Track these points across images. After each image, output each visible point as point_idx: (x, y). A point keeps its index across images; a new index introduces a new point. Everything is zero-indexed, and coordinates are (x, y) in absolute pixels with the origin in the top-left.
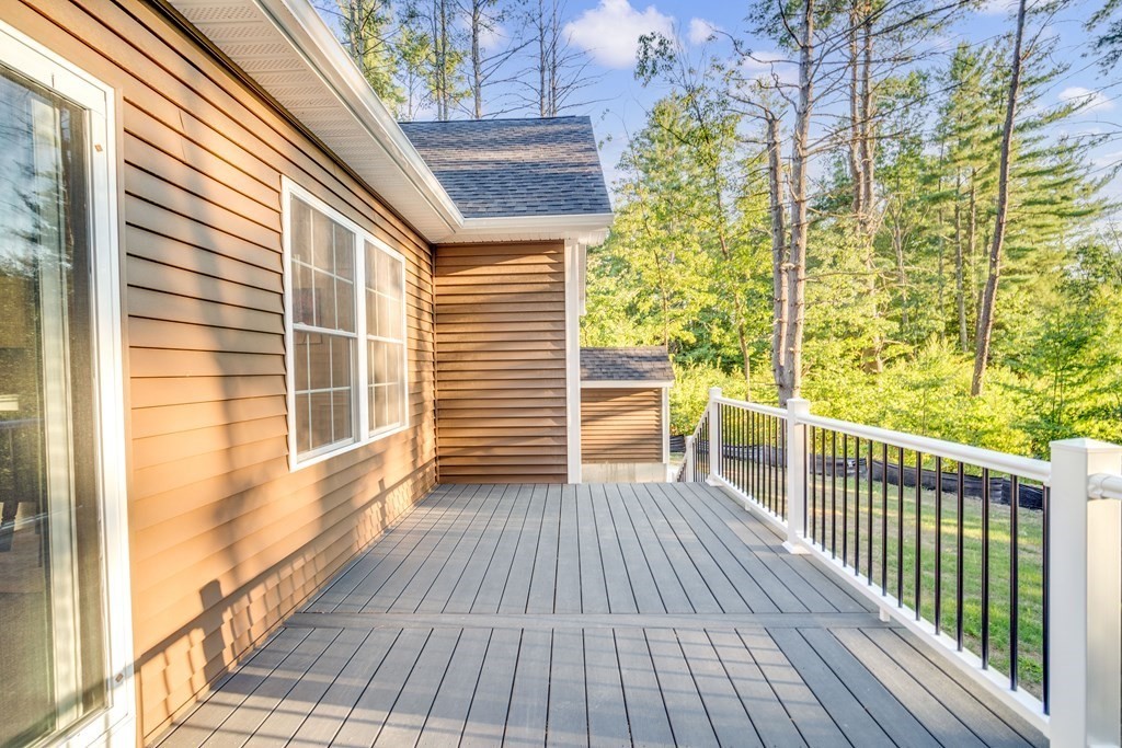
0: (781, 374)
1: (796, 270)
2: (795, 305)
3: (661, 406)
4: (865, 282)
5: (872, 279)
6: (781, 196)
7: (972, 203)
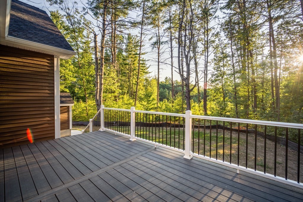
0: (98, 102)
1: (102, 75)
2: (101, 84)
3: (69, 111)
4: (115, 80)
5: (116, 80)
6: (97, 55)
7: (131, 67)
